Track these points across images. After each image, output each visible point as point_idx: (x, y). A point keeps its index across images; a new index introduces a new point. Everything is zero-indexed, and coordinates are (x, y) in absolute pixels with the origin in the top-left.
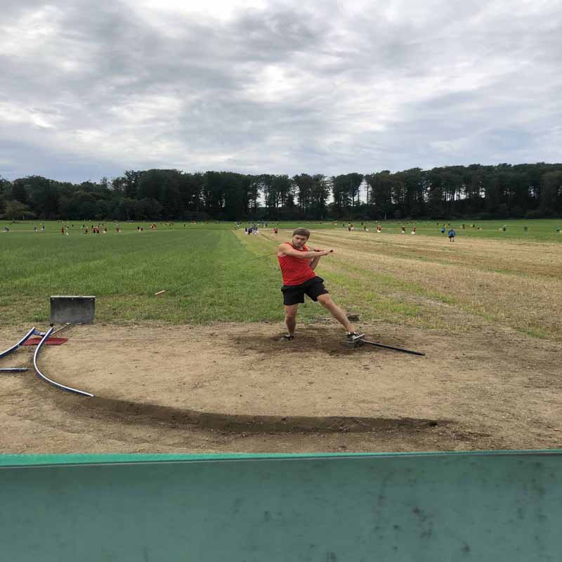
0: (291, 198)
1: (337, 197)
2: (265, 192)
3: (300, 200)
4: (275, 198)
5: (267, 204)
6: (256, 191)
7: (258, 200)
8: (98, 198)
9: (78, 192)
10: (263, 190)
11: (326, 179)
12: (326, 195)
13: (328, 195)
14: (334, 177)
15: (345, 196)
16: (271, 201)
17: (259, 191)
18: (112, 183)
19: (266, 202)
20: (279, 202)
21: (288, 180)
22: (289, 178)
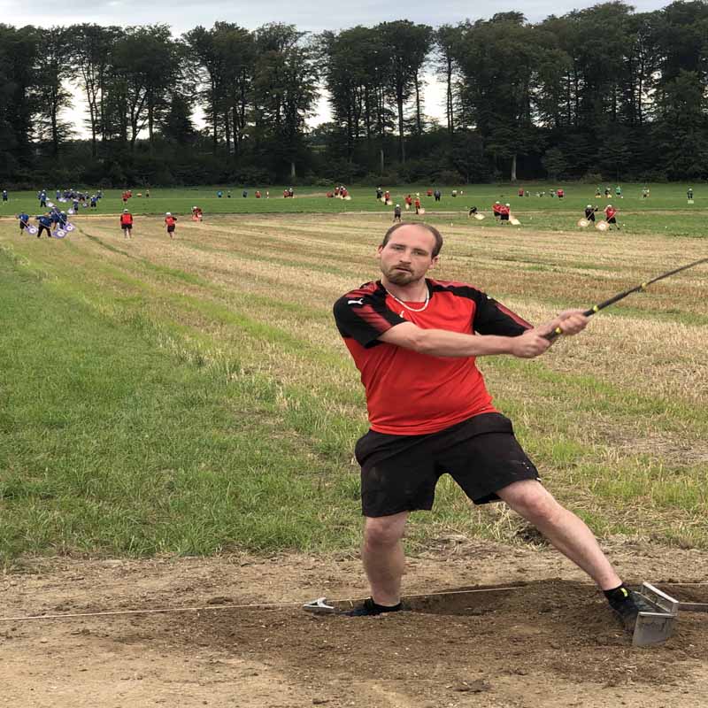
0: (181, 108)
1: (342, 103)
2: (89, 85)
3: (212, 115)
5: (95, 130)
6: (57, 84)
10: (81, 79)
11: (302, 43)
12: (304, 99)
13: (310, 97)
14: (329, 35)
15: (372, 101)
16: (109, 117)
17: (66, 85)
19: (94, 122)
20: (140, 123)
21: (171, 45)
22: (171, 39)
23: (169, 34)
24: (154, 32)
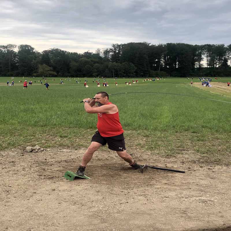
0: (226, 61)
2: (207, 57)
4: (214, 61)
6: (201, 56)
7: (202, 62)
8: (95, 62)
9: (82, 59)
10: (206, 55)
16: (211, 62)
17: (203, 56)
18: (103, 52)
19: (208, 64)
20: (217, 64)
21: (224, 48)
22: (225, 47)
23: (224, 46)
24: (221, 45)
